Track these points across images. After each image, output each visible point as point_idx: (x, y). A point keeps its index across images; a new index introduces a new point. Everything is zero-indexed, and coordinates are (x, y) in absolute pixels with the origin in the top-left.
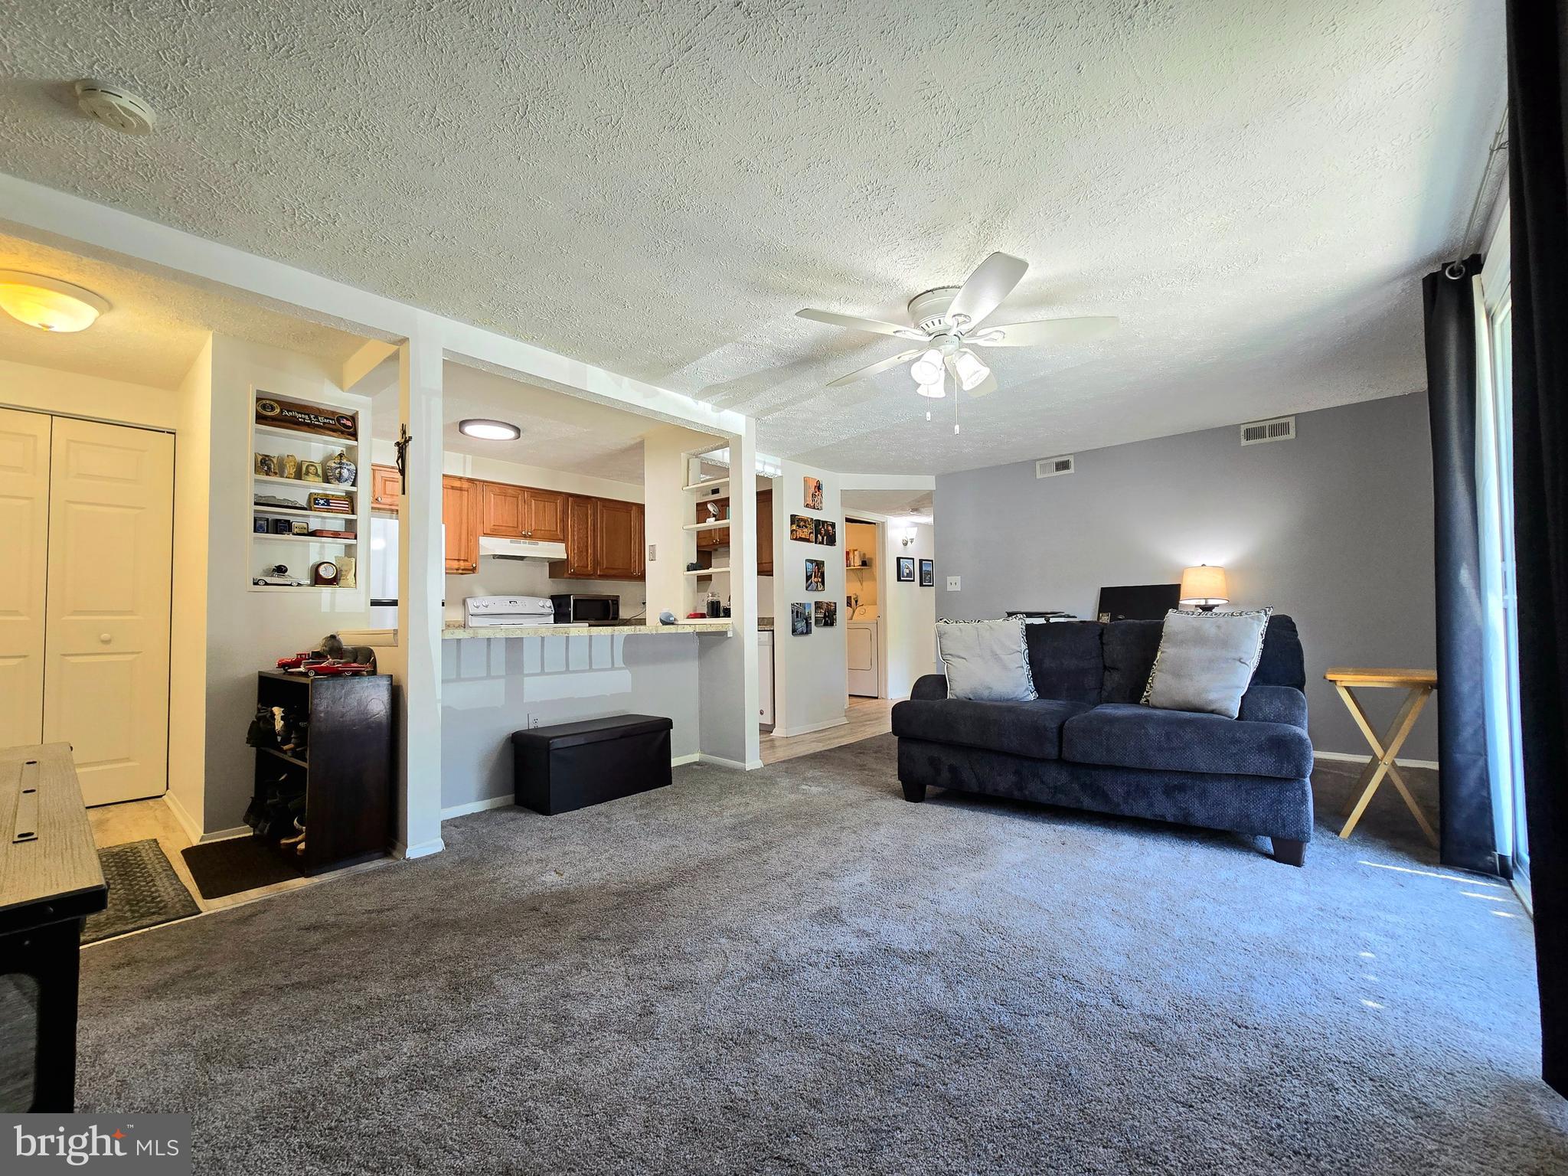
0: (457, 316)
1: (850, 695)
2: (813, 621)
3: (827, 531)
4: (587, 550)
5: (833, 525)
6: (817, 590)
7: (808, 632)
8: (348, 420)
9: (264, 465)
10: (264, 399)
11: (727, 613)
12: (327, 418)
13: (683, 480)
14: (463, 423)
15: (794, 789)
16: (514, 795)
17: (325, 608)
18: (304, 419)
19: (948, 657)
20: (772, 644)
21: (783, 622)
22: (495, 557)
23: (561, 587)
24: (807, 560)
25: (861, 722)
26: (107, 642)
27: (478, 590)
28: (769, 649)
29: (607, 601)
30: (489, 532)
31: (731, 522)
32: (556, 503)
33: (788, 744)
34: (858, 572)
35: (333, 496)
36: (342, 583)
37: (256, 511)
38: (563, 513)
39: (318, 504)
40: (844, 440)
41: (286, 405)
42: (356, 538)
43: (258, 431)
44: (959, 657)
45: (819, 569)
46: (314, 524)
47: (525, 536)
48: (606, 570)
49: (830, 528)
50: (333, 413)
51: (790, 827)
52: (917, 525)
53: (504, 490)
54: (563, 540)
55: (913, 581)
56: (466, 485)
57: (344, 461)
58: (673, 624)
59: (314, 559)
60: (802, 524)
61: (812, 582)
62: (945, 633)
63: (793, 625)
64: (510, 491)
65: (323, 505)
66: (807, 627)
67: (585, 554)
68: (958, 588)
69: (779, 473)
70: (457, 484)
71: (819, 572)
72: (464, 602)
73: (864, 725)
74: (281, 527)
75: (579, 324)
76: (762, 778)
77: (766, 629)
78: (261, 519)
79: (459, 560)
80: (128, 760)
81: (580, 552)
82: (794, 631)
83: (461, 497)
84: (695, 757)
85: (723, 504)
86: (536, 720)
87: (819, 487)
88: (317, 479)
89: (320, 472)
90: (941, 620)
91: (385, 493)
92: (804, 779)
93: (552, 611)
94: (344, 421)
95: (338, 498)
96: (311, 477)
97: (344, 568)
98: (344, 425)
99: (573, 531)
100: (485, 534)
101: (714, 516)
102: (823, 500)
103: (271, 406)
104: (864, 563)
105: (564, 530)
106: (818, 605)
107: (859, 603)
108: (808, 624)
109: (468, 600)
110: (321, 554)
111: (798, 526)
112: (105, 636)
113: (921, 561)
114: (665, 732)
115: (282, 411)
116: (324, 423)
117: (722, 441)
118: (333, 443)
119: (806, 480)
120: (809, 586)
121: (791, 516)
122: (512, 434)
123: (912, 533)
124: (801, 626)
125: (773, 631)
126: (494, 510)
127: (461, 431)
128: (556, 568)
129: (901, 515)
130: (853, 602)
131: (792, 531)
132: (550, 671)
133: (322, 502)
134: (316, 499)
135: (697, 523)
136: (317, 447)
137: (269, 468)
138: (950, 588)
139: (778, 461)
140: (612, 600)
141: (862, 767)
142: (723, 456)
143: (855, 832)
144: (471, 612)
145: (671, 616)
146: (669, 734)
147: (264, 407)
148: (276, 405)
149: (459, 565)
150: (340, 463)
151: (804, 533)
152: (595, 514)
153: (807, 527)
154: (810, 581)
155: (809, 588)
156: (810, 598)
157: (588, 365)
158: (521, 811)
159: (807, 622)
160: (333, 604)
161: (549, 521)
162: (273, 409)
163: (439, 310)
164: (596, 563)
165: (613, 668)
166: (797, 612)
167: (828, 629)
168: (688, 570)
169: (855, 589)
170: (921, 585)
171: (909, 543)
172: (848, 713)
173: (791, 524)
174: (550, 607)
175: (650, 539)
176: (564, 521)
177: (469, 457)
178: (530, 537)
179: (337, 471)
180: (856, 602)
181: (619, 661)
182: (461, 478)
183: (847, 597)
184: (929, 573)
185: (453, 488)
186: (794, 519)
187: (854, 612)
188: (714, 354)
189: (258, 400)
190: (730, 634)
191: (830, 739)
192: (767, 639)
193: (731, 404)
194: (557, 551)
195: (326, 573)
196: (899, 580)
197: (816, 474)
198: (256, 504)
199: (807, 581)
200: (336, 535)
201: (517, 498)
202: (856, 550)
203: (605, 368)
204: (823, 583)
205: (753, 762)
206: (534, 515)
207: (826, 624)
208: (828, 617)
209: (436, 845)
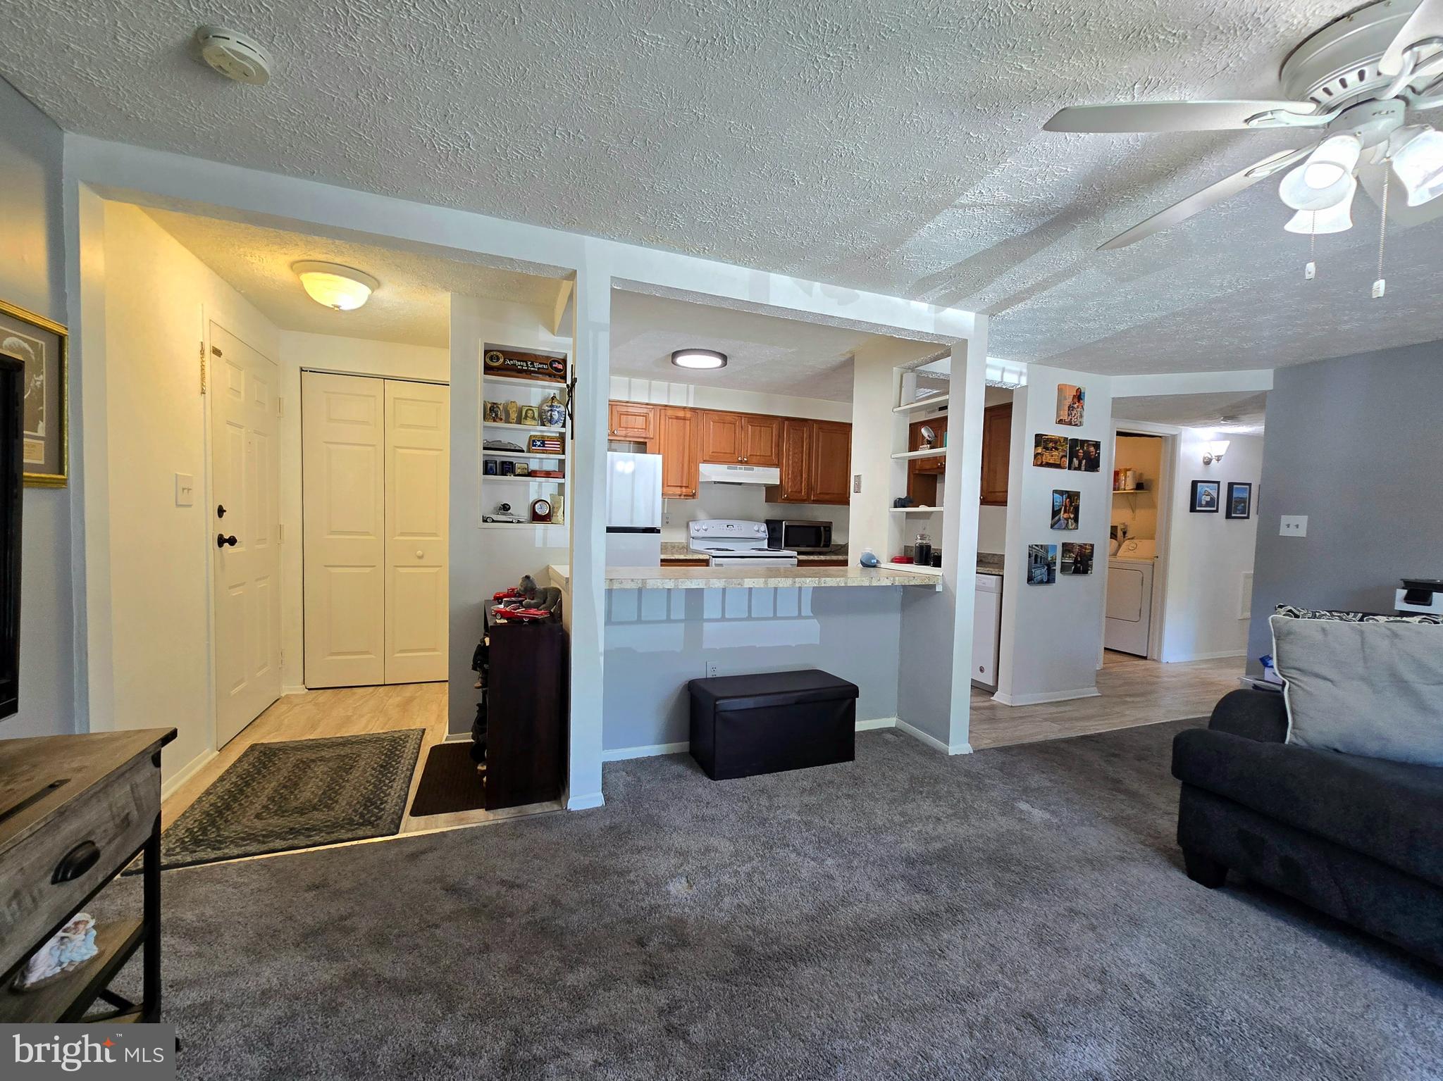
0: (622, 238)
1: (1105, 649)
2: (1058, 567)
3: (1087, 455)
4: (802, 475)
5: (1097, 445)
6: (1066, 528)
7: (1050, 580)
8: (559, 363)
9: (492, 412)
10: (491, 351)
11: (937, 562)
12: (541, 364)
13: (894, 400)
14: (675, 354)
15: (1007, 808)
16: (688, 743)
17: (539, 544)
18: (522, 366)
19: (1294, 673)
20: (999, 591)
21: (1016, 566)
22: (715, 482)
23: (774, 512)
24: (1055, 492)
25: (1120, 696)
26: (421, 557)
27: (701, 515)
28: (994, 598)
29: (820, 527)
30: (708, 459)
31: (948, 450)
32: (772, 428)
33: (1013, 719)
34: (1130, 497)
35: (548, 437)
36: (554, 520)
37: (484, 455)
38: (779, 436)
39: (535, 446)
40: (1122, 331)
41: (509, 354)
42: (564, 477)
43: (486, 381)
44: (1317, 676)
45: (1071, 502)
46: (534, 465)
47: (741, 462)
48: (822, 496)
49: (1092, 449)
50: (548, 358)
51: (989, 885)
52: (1226, 436)
53: (723, 418)
54: (777, 466)
55: (1217, 511)
56: (688, 415)
57: (555, 404)
58: (875, 566)
59: (533, 498)
60: (1051, 445)
61: (1059, 519)
62: (1289, 633)
63: (1030, 572)
64: (729, 418)
65: (539, 446)
66: (1049, 575)
67: (799, 478)
68: (1302, 532)
69: (1024, 382)
70: (681, 414)
71: (1071, 505)
72: (688, 526)
73: (1126, 703)
74: (507, 468)
75: (747, 221)
76: (968, 774)
77: (993, 573)
78: (491, 462)
79: (681, 487)
80: (434, 650)
81: (794, 478)
82: (1030, 579)
83: (685, 424)
84: (891, 722)
85: (939, 426)
86: (714, 669)
87: (1079, 396)
88: (534, 422)
89: (536, 415)
90: (1281, 607)
91: (620, 427)
92: (1026, 790)
93: (766, 535)
94: (556, 365)
95: (551, 439)
96: (529, 421)
97: (556, 506)
98: (557, 369)
99: (788, 455)
100: (705, 461)
101: (929, 442)
102: (1085, 414)
103: (497, 356)
104: (1140, 486)
105: (779, 455)
106: (1067, 548)
107: (1129, 535)
108: (1051, 572)
109: (690, 523)
110: (539, 492)
111: (1044, 448)
112: (419, 553)
113: (1231, 485)
114: (849, 701)
115: (505, 361)
116: (539, 368)
117: (941, 348)
118: (549, 387)
119: (1061, 389)
120: (1055, 523)
121: (1037, 435)
122: (717, 362)
123: (1221, 448)
124: (1040, 573)
125: (1002, 576)
126: (712, 436)
127: (673, 362)
128: (772, 493)
129: (1206, 425)
130: (1120, 534)
131: (1036, 455)
132: (732, 616)
133: (538, 443)
134: (534, 441)
135: (910, 451)
136: (535, 392)
137: (496, 415)
138: (1283, 532)
139: (1022, 366)
140: (825, 527)
141: (1116, 785)
142: (942, 367)
143: (1093, 928)
144: (692, 535)
145: (873, 557)
146: (853, 703)
147: (491, 358)
148: (501, 355)
149: (682, 491)
150: (552, 406)
151: (1054, 456)
152: (810, 437)
153: (1057, 449)
154: (1057, 518)
155: (1056, 526)
156: (1056, 539)
157: (771, 274)
158: (691, 767)
159: (1049, 569)
160: (545, 539)
161: (764, 447)
162: (498, 359)
163: (603, 233)
164: (810, 488)
165: (800, 616)
166: (1036, 556)
167: (1079, 579)
168: (895, 507)
169: (1124, 517)
170: (1228, 516)
171: (1214, 461)
172: (1101, 677)
173: (1036, 447)
174: (765, 532)
175: (856, 468)
176: (779, 446)
177: (692, 387)
178: (746, 463)
179: (549, 414)
180: (1124, 533)
181: (807, 610)
182: (684, 408)
183: (1112, 527)
184: (1242, 500)
185: (677, 418)
186: (1040, 440)
187: (1120, 546)
188: (923, 232)
189: (486, 352)
190: (939, 588)
191: (1071, 719)
192: (994, 586)
193: (952, 300)
194: (772, 476)
195: (542, 510)
196: (1193, 509)
197: (1076, 379)
198: (485, 448)
199: (1053, 517)
200: (548, 474)
201: (735, 424)
202: (1129, 470)
203: (791, 275)
204: (1076, 520)
205: (959, 746)
206: (750, 439)
207: (1077, 571)
208: (1080, 561)
209: (597, 800)
